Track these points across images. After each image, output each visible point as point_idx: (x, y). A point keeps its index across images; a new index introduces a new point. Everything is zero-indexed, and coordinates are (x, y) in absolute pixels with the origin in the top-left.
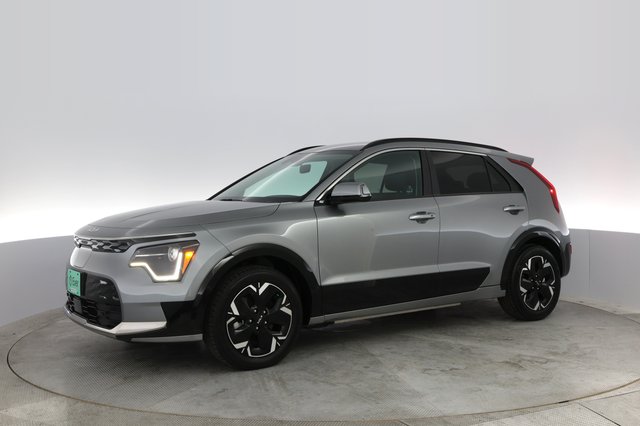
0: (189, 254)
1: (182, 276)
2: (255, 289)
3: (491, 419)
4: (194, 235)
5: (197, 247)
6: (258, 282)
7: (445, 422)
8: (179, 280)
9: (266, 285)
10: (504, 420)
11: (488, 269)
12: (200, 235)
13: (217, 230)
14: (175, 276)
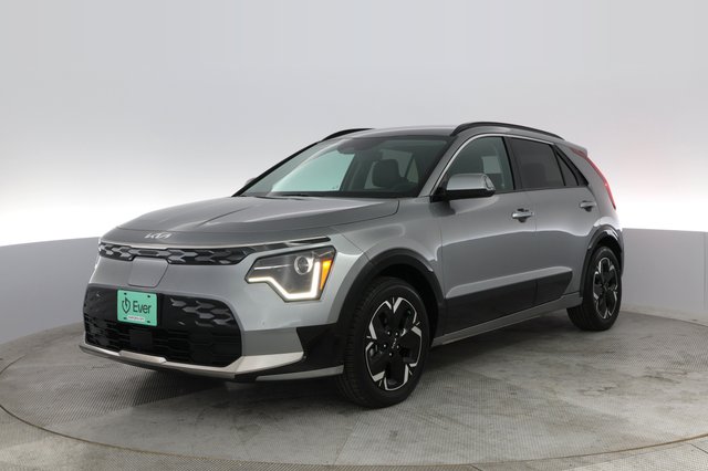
0: (327, 264)
1: (321, 292)
2: (390, 306)
3: (584, 463)
4: (328, 240)
5: (335, 253)
6: (392, 297)
7: (529, 467)
8: (318, 298)
9: (400, 300)
10: (599, 465)
11: (571, 273)
12: (336, 239)
13: (353, 232)
14: (313, 293)
